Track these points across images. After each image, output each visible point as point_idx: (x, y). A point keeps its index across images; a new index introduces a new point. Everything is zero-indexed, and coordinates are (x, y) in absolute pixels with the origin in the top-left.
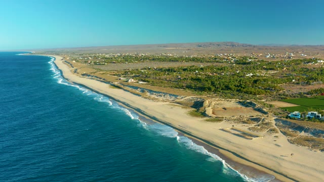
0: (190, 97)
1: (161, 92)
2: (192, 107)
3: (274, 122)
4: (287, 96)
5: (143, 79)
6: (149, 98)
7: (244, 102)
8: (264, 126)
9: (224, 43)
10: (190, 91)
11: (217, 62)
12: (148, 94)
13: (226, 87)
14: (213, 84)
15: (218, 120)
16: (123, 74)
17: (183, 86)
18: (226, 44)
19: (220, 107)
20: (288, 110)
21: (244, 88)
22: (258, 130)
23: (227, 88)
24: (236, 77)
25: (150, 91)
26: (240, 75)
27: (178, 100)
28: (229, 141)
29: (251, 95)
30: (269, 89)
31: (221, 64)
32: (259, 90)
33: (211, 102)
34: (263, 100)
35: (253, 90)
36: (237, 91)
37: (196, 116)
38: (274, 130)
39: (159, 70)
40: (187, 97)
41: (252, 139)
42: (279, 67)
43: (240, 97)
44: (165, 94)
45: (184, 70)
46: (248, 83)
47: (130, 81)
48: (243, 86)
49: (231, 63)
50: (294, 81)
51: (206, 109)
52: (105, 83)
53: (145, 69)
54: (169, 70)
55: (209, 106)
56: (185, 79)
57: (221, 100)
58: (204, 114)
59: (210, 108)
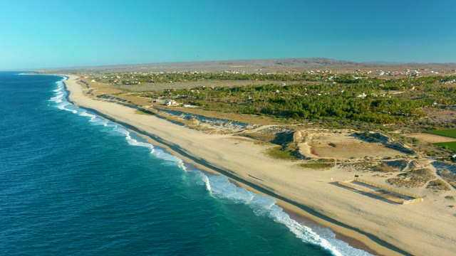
0: (269, 126)
1: (219, 119)
2: (273, 142)
3: (433, 170)
4: (433, 125)
5: (192, 102)
6: (198, 129)
7: (364, 134)
8: (416, 175)
9: (314, 59)
10: (268, 118)
11: (307, 80)
12: (197, 122)
13: (327, 111)
14: (305, 107)
15: (325, 164)
16: (161, 96)
17: (255, 111)
18: (316, 61)
19: (324, 143)
20: (447, 147)
21: (358, 113)
22: (407, 184)
23: (330, 112)
24: (341, 98)
25: (201, 118)
26: (347, 96)
27: (247, 132)
28: (355, 208)
29: (372, 124)
30: (400, 115)
31: (314, 83)
32: (385, 116)
33: (307, 135)
34: (397, 132)
35: (374, 116)
36: (347, 117)
37: (282, 157)
38: (439, 184)
39: (218, 90)
40: (264, 127)
41: (401, 203)
42: (404, 86)
43: (354, 126)
44: (226, 121)
45: (258, 89)
46: (365, 106)
47: (170, 103)
48: (356, 110)
49: (328, 81)
50: (435, 104)
51: (299, 145)
52: (130, 106)
53: (197, 89)
54: (233, 90)
55: (304, 141)
56: (260, 100)
57: (324, 131)
58: (296, 155)
59: (306, 143)
